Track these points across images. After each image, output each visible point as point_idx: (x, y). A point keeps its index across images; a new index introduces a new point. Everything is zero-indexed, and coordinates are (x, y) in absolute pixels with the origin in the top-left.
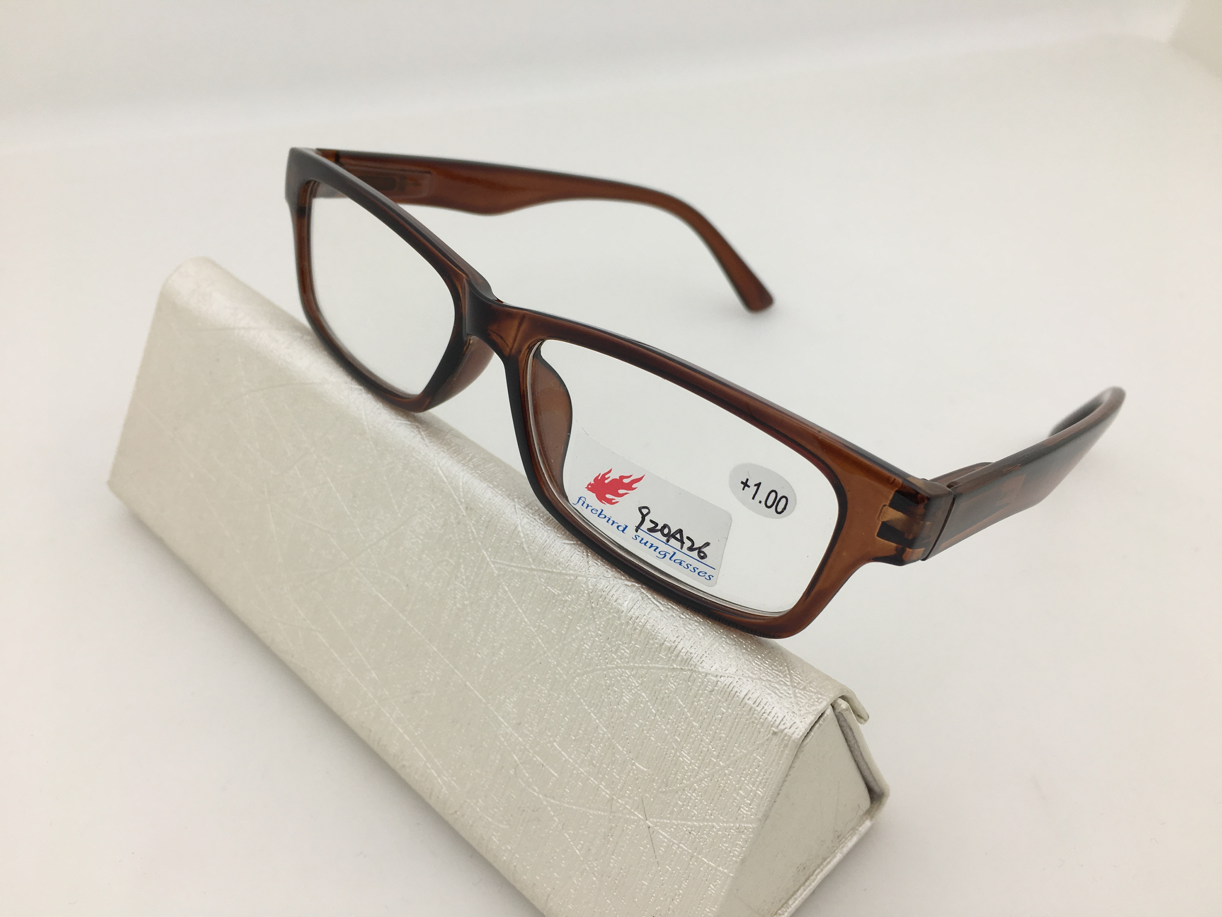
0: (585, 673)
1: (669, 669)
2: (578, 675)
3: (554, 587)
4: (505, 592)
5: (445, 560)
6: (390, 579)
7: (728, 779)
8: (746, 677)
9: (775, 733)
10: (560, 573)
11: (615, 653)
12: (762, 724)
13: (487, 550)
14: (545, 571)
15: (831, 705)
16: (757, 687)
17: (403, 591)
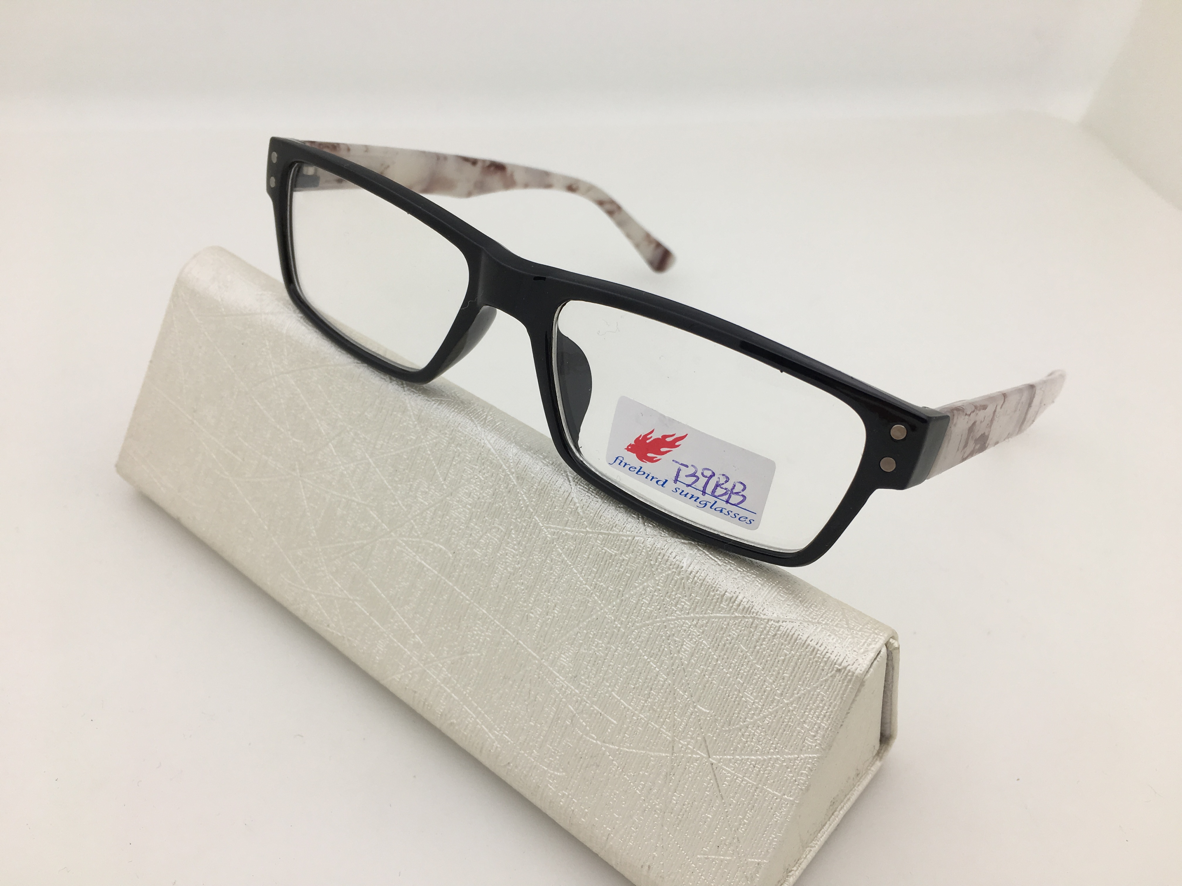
0: (644, 626)
1: (730, 618)
3: (610, 548)
4: (559, 554)
5: (495, 527)
6: (435, 548)
7: (792, 714)
8: (807, 622)
9: (839, 670)
10: (618, 535)
11: (675, 606)
12: (826, 662)
13: (539, 516)
14: (601, 533)
15: (885, 644)
16: (818, 630)
17: (449, 558)
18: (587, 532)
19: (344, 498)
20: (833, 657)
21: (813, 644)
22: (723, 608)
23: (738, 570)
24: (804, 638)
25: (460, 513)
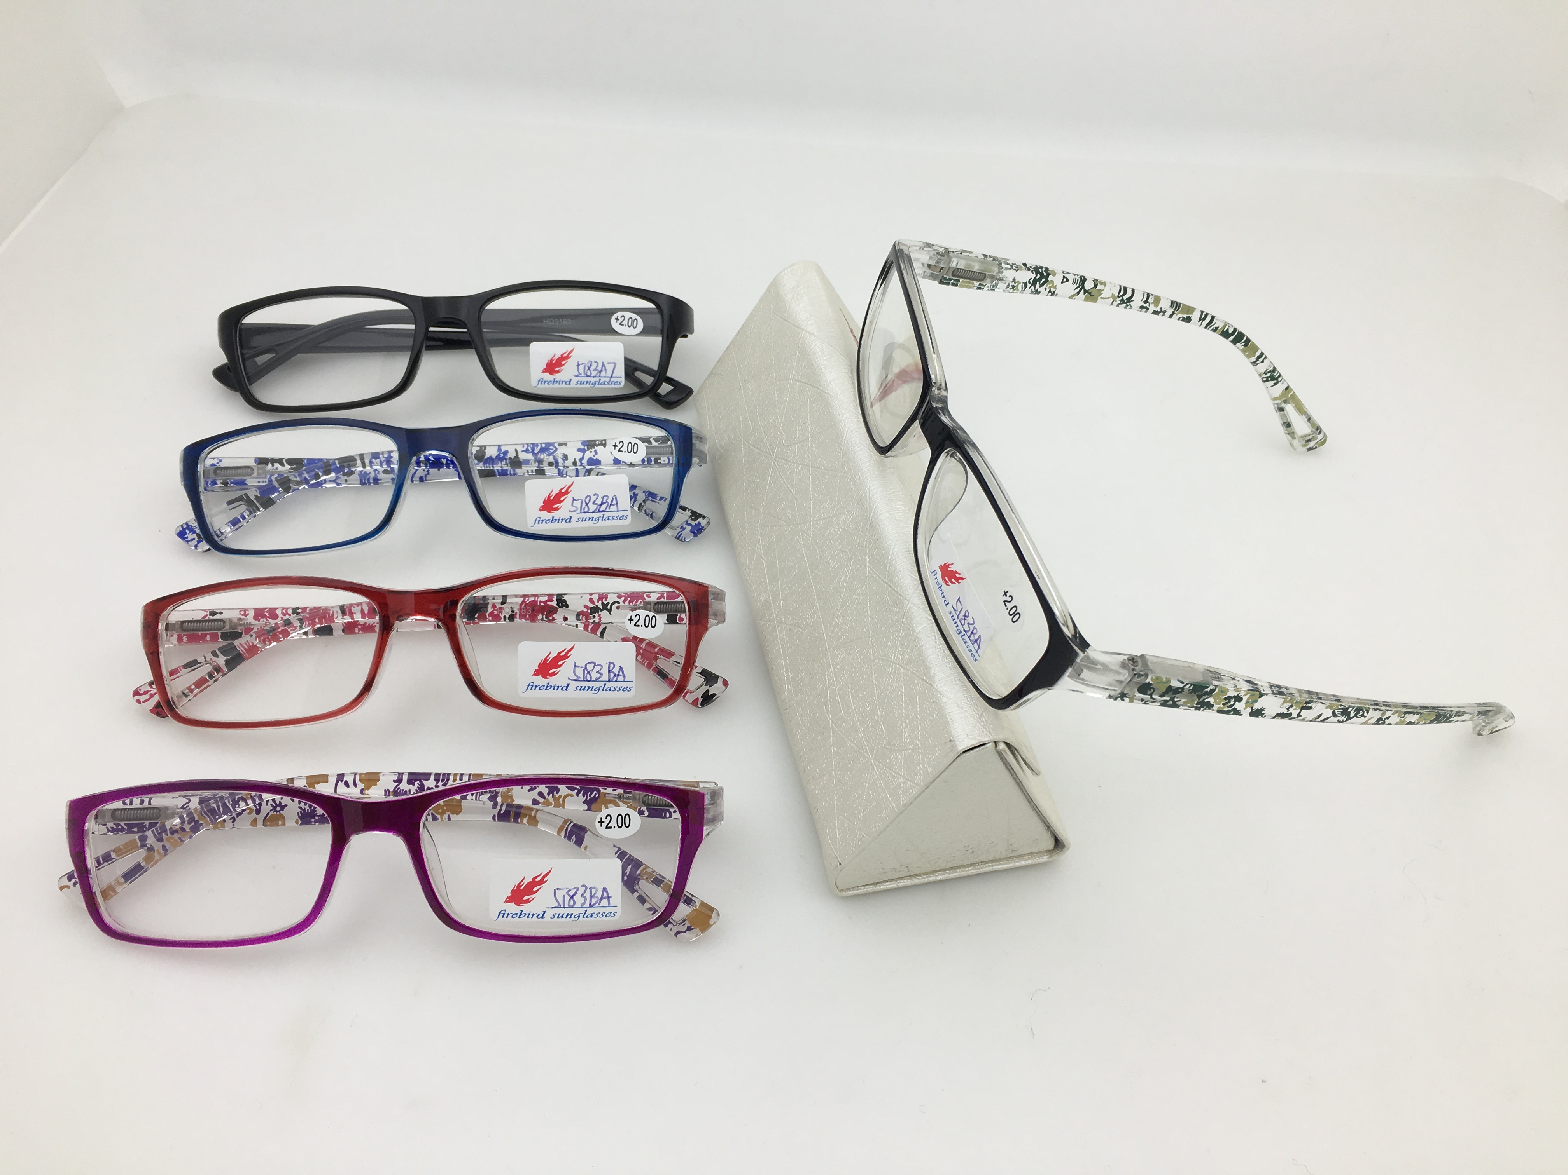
0: (883, 660)
1: (921, 678)
2: (879, 659)
3: (890, 598)
4: (867, 588)
5: (846, 551)
6: (814, 548)
7: (919, 756)
8: (955, 702)
9: (951, 741)
10: (897, 592)
11: (901, 655)
12: (947, 732)
13: (869, 557)
14: (891, 586)
15: (995, 742)
16: (958, 712)
17: (817, 559)
18: (886, 583)
19: (788, 488)
20: (953, 732)
21: (949, 717)
22: (921, 671)
23: (944, 652)
24: (947, 712)
25: (835, 532)
